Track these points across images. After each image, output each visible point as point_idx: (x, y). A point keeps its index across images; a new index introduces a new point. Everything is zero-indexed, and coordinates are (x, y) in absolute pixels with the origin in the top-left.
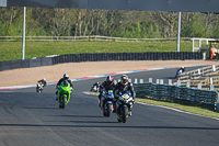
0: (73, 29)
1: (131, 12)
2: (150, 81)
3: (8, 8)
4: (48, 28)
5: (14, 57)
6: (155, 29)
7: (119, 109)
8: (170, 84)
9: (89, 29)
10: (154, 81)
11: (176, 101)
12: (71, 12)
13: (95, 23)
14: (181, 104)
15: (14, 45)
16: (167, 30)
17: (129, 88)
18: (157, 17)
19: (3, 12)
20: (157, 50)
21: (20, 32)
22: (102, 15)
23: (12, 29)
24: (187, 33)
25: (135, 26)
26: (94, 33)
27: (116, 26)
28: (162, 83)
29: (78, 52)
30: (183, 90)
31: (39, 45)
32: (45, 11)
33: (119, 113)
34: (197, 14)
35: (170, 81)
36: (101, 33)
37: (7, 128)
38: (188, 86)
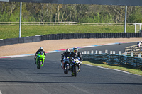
0: (54, 17)
1: (93, 6)
2: (106, 52)
3: (10, 3)
4: (37, 16)
5: (14, 36)
6: (109, 17)
7: (72, 68)
8: (120, 54)
9: (65, 17)
10: (109, 52)
11: (124, 66)
12: (52, 6)
13: (69, 13)
14: (127, 67)
15: (14, 28)
16: (117, 18)
17: (79, 56)
18: (111, 9)
19: (6, 6)
20: (111, 31)
21: (18, 19)
22: (73, 7)
23: (12, 17)
24: (131, 20)
25: (96, 15)
26: (68, 20)
27: (83, 15)
28: (114, 53)
29: (57, 32)
30: (129, 58)
31: (30, 28)
32: (35, 5)
33: (72, 71)
34: (138, 7)
35: (120, 52)
36: (72, 19)
37: (9, 84)
38: (132, 55)
